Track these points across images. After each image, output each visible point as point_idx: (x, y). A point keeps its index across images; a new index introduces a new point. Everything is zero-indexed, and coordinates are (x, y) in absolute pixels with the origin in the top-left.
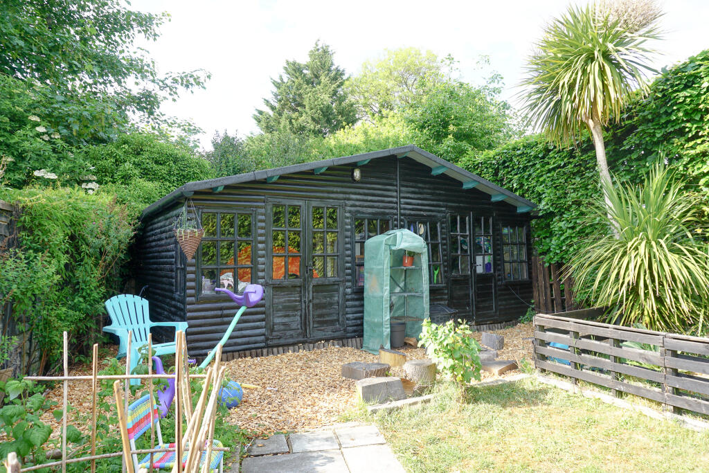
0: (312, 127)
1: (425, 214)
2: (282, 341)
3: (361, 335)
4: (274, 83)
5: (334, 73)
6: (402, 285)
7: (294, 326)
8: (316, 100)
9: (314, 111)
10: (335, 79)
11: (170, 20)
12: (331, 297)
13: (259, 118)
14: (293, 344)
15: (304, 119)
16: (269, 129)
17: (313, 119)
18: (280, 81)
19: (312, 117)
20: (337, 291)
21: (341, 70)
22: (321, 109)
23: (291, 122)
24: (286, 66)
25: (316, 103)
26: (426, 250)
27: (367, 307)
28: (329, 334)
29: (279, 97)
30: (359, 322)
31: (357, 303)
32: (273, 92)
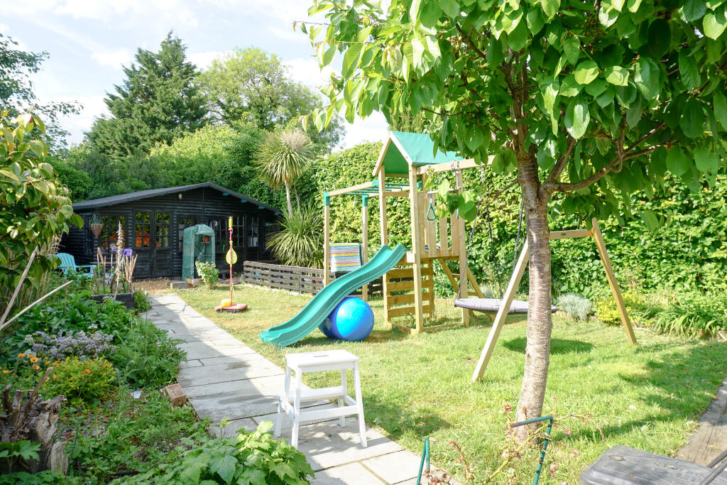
0: (163, 118)
1: (218, 215)
2: (140, 277)
3: (181, 276)
4: (127, 71)
5: (185, 69)
6: (203, 251)
7: (146, 269)
8: (167, 93)
9: (165, 103)
10: (186, 73)
11: (49, 57)
12: (166, 256)
13: (112, 102)
14: (146, 278)
15: (156, 110)
16: (120, 114)
17: (164, 110)
18: (132, 70)
19: (163, 109)
20: (169, 253)
21: (192, 65)
22: (172, 103)
23: (142, 112)
24: (138, 54)
25: (167, 96)
26: (214, 235)
27: (184, 262)
28: (164, 274)
29: (131, 85)
30: (180, 269)
31: (179, 260)
32: (125, 81)
